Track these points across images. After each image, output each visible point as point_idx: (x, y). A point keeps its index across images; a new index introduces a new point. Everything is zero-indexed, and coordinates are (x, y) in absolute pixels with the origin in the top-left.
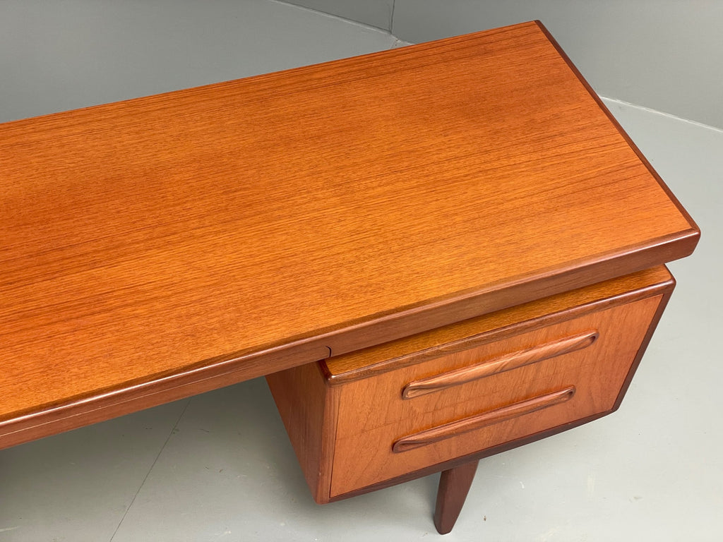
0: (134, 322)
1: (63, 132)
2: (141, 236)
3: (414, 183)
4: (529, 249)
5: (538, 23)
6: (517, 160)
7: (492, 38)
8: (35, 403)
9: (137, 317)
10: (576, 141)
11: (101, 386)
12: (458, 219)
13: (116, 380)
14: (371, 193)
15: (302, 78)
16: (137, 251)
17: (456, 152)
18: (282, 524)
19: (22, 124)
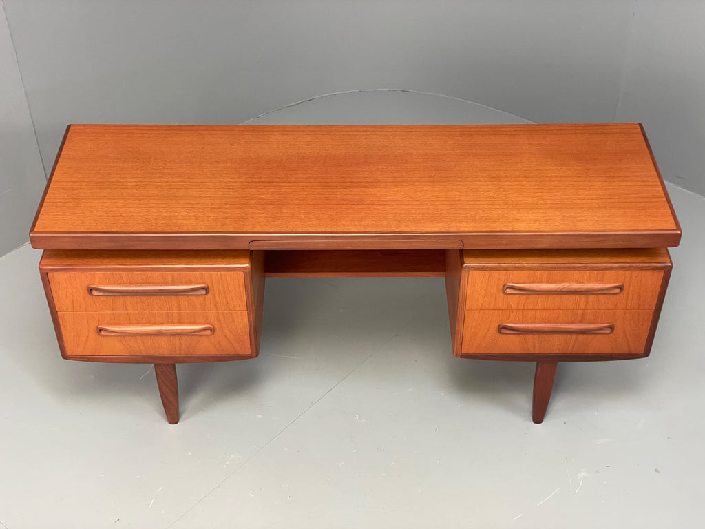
0: (376, 211)
1: (368, 133)
2: (390, 180)
3: (533, 183)
4: (580, 221)
5: (640, 125)
6: (594, 183)
7: (608, 127)
8: (323, 230)
9: (377, 209)
10: (631, 181)
11: (353, 231)
12: (549, 202)
13: (360, 229)
14: (509, 183)
15: (495, 130)
16: (386, 185)
17: (562, 174)
18: (442, 394)
19: (351, 127)
